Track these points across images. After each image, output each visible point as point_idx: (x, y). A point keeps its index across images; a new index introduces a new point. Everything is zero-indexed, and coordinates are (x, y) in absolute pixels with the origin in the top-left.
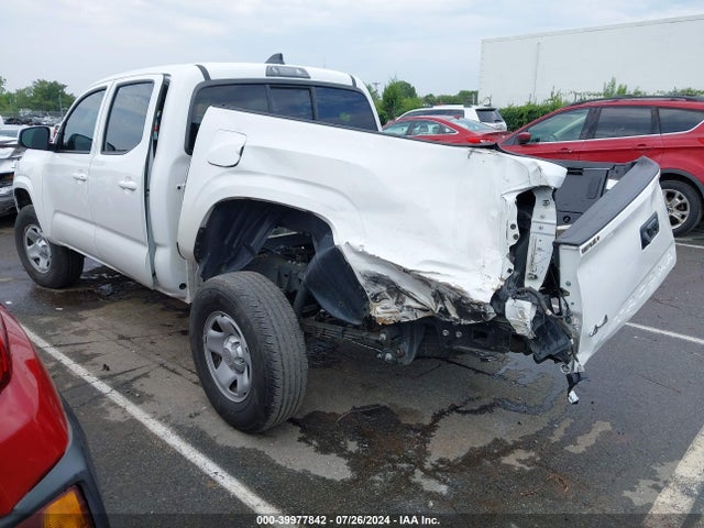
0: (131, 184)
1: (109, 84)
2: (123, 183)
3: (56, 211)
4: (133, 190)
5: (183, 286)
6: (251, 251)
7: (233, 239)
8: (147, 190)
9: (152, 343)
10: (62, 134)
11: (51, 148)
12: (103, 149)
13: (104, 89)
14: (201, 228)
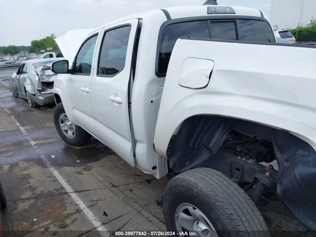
0: (119, 99)
1: (99, 31)
2: (112, 97)
3: (74, 108)
4: (120, 103)
5: (154, 168)
6: (210, 150)
7: (195, 141)
8: (129, 103)
9: (131, 190)
10: (75, 63)
11: (69, 72)
12: (98, 73)
13: (97, 35)
14: (173, 136)
